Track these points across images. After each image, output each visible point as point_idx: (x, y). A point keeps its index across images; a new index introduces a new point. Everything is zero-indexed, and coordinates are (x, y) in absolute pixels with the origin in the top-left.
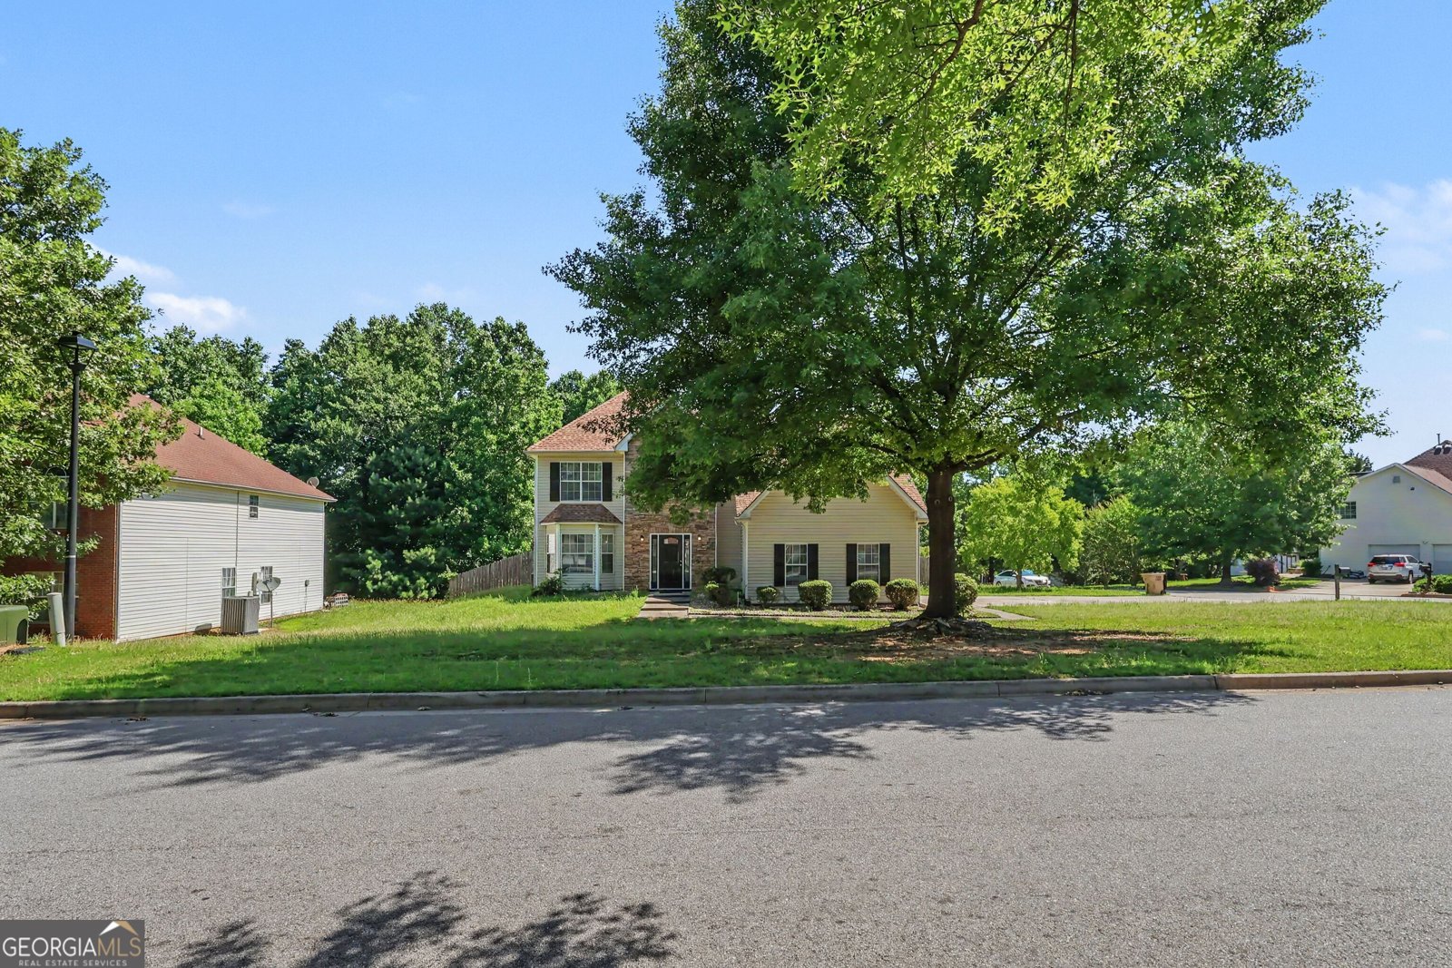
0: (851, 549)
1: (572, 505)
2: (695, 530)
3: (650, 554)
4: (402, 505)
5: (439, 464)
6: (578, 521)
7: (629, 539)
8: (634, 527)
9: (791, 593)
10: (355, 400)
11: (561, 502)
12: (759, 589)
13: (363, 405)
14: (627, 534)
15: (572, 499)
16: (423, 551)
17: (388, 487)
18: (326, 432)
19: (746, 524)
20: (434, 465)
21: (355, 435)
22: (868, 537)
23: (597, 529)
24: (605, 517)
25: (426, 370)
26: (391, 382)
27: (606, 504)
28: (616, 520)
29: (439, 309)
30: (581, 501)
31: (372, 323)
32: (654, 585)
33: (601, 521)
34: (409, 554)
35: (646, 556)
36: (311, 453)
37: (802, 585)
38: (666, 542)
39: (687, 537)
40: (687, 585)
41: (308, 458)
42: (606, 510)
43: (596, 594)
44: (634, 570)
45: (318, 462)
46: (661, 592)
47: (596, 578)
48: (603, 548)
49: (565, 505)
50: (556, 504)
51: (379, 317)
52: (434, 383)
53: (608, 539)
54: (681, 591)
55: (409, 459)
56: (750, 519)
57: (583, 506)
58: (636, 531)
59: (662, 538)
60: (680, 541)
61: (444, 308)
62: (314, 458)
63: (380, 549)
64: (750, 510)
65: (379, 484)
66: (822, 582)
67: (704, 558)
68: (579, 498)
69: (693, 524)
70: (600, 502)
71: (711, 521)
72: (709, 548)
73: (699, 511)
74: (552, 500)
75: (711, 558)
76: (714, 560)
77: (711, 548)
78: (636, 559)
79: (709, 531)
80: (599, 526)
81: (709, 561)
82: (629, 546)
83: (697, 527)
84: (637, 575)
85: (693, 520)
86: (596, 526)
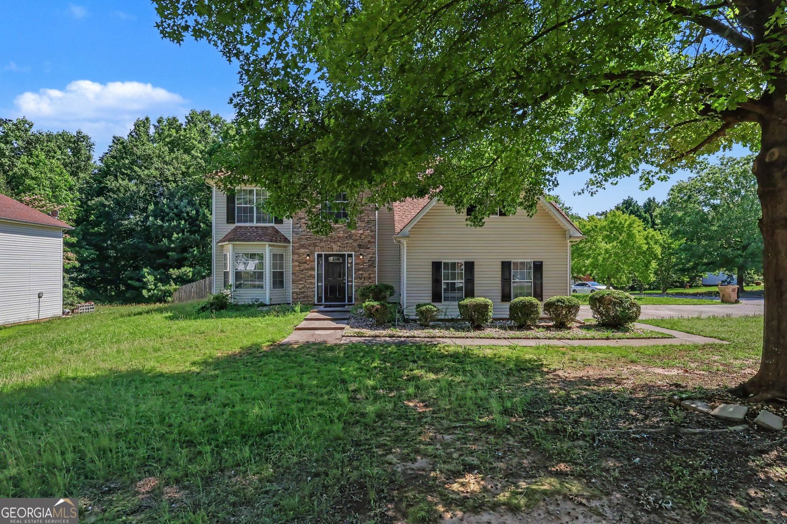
0: (506, 266)
1: (246, 227)
2: (357, 249)
3: (316, 270)
4: (169, 237)
5: (197, 212)
6: (249, 240)
7: (296, 257)
8: (303, 246)
9: (450, 309)
10: (141, 168)
11: (237, 224)
12: (419, 306)
13: (146, 172)
14: (293, 253)
15: (246, 221)
16: (183, 269)
17: (161, 226)
18: (118, 189)
19: (404, 242)
20: (194, 212)
21: (139, 191)
22: (522, 255)
23: (267, 249)
24: (276, 237)
25: (193, 152)
26: (167, 159)
27: (277, 226)
28: (286, 240)
29: (205, 115)
30: (255, 224)
31: (159, 121)
32: (319, 299)
33: (271, 241)
34: (173, 272)
35: (312, 272)
36: (107, 203)
37: (462, 303)
38: (331, 259)
39: (350, 256)
40: (350, 299)
41: (104, 206)
42: (277, 231)
43: (265, 309)
44: (300, 286)
45: (112, 209)
46: (326, 306)
47: (266, 293)
48: (274, 266)
49: (240, 227)
50: (232, 226)
51: (165, 117)
52: (199, 160)
53: (278, 258)
54: (344, 306)
55: (177, 208)
56: (408, 237)
57: (257, 228)
58: (302, 251)
59: (327, 256)
60: (344, 260)
61: (208, 114)
62: (109, 206)
63: (155, 268)
64: (409, 228)
65: (154, 224)
66: (482, 299)
67: (366, 275)
68: (252, 221)
69: (355, 244)
70: (273, 225)
71: (372, 240)
72: (370, 266)
73: (361, 232)
74: (228, 222)
75: (372, 275)
76: (375, 277)
77: (372, 265)
78: (303, 276)
79: (370, 250)
80: (270, 245)
81: (370, 278)
82: (297, 263)
83: (360, 246)
84: (303, 290)
85: (355, 240)
86: (267, 246)
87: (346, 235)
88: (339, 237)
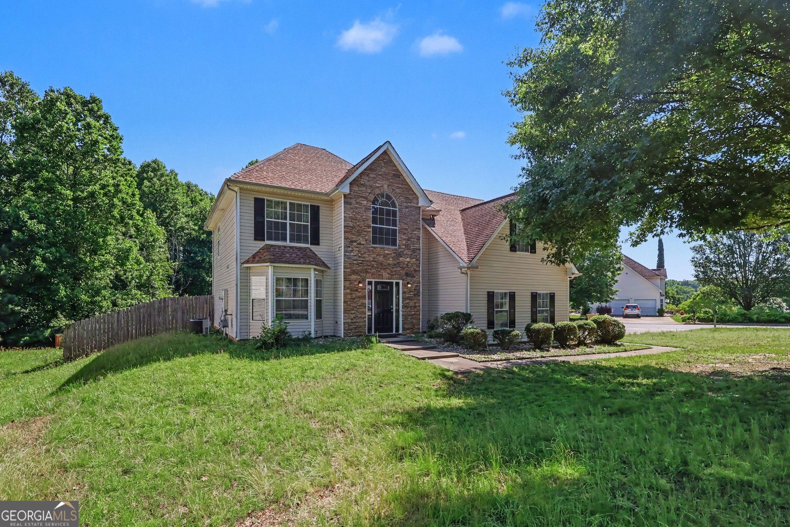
0: (534, 296)
1: (278, 246)
2: (404, 277)
3: (367, 299)
6: (291, 263)
7: (347, 284)
8: (352, 272)
11: (267, 242)
14: (345, 279)
15: (277, 239)
19: (468, 272)
22: (543, 287)
23: (313, 273)
27: (314, 248)
28: (324, 265)
30: (289, 243)
32: (369, 330)
35: (363, 301)
38: (380, 287)
39: (398, 284)
40: (397, 329)
42: (315, 254)
44: (352, 317)
47: (311, 325)
48: (317, 293)
49: (271, 246)
50: (261, 244)
53: (319, 285)
54: (395, 336)
57: (291, 247)
58: (353, 277)
59: (377, 284)
60: (392, 288)
64: (476, 259)
67: (412, 304)
68: (285, 240)
69: (403, 272)
70: (308, 246)
71: (417, 269)
72: (415, 295)
73: (408, 260)
74: (256, 239)
75: (417, 304)
76: (419, 306)
77: (417, 294)
78: (355, 305)
79: (414, 279)
80: (315, 269)
81: (415, 307)
82: (348, 291)
83: (407, 274)
84: (355, 320)
85: (403, 268)
86: (312, 271)
87: (395, 262)
88: (389, 264)
